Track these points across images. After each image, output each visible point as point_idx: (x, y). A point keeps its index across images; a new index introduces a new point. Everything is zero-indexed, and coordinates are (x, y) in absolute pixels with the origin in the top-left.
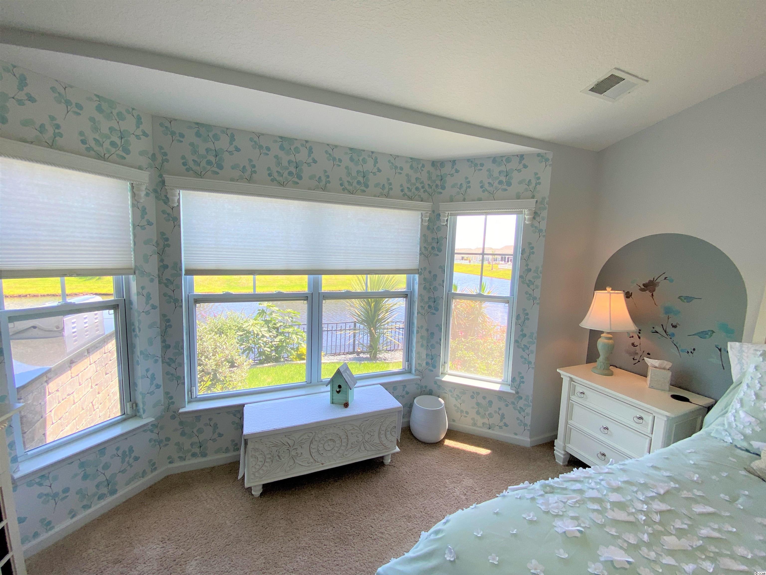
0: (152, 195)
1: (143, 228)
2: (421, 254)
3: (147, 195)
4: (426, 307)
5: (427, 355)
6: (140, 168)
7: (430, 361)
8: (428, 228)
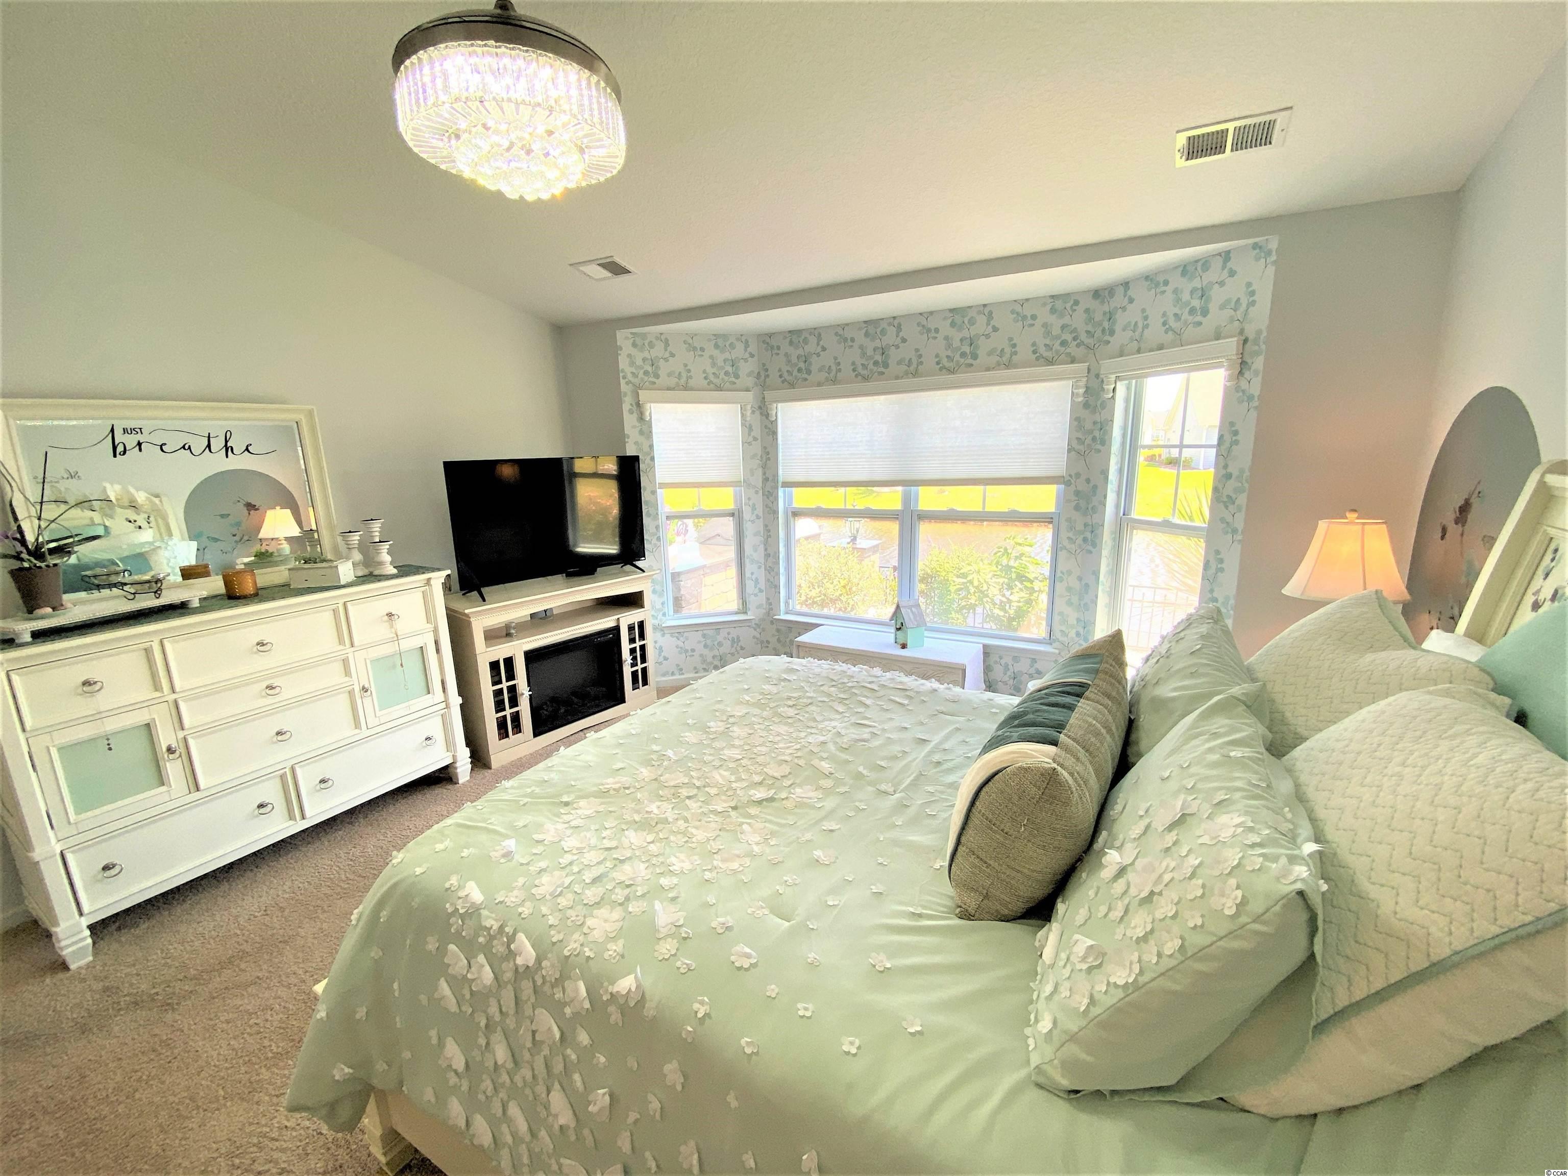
0: (758, 413)
1: (750, 444)
2: (1069, 451)
3: (753, 412)
4: (1079, 541)
5: (1078, 620)
6: (748, 390)
7: (1081, 631)
8: (1086, 405)
